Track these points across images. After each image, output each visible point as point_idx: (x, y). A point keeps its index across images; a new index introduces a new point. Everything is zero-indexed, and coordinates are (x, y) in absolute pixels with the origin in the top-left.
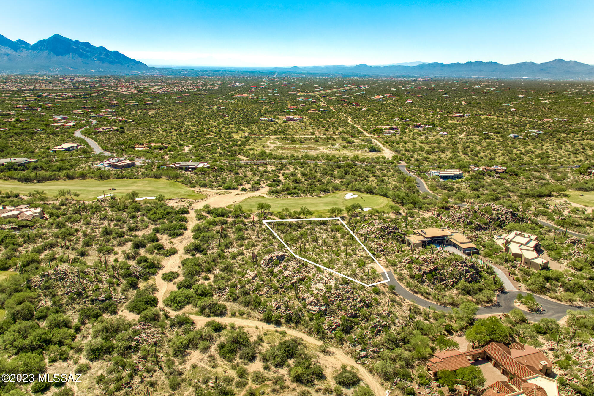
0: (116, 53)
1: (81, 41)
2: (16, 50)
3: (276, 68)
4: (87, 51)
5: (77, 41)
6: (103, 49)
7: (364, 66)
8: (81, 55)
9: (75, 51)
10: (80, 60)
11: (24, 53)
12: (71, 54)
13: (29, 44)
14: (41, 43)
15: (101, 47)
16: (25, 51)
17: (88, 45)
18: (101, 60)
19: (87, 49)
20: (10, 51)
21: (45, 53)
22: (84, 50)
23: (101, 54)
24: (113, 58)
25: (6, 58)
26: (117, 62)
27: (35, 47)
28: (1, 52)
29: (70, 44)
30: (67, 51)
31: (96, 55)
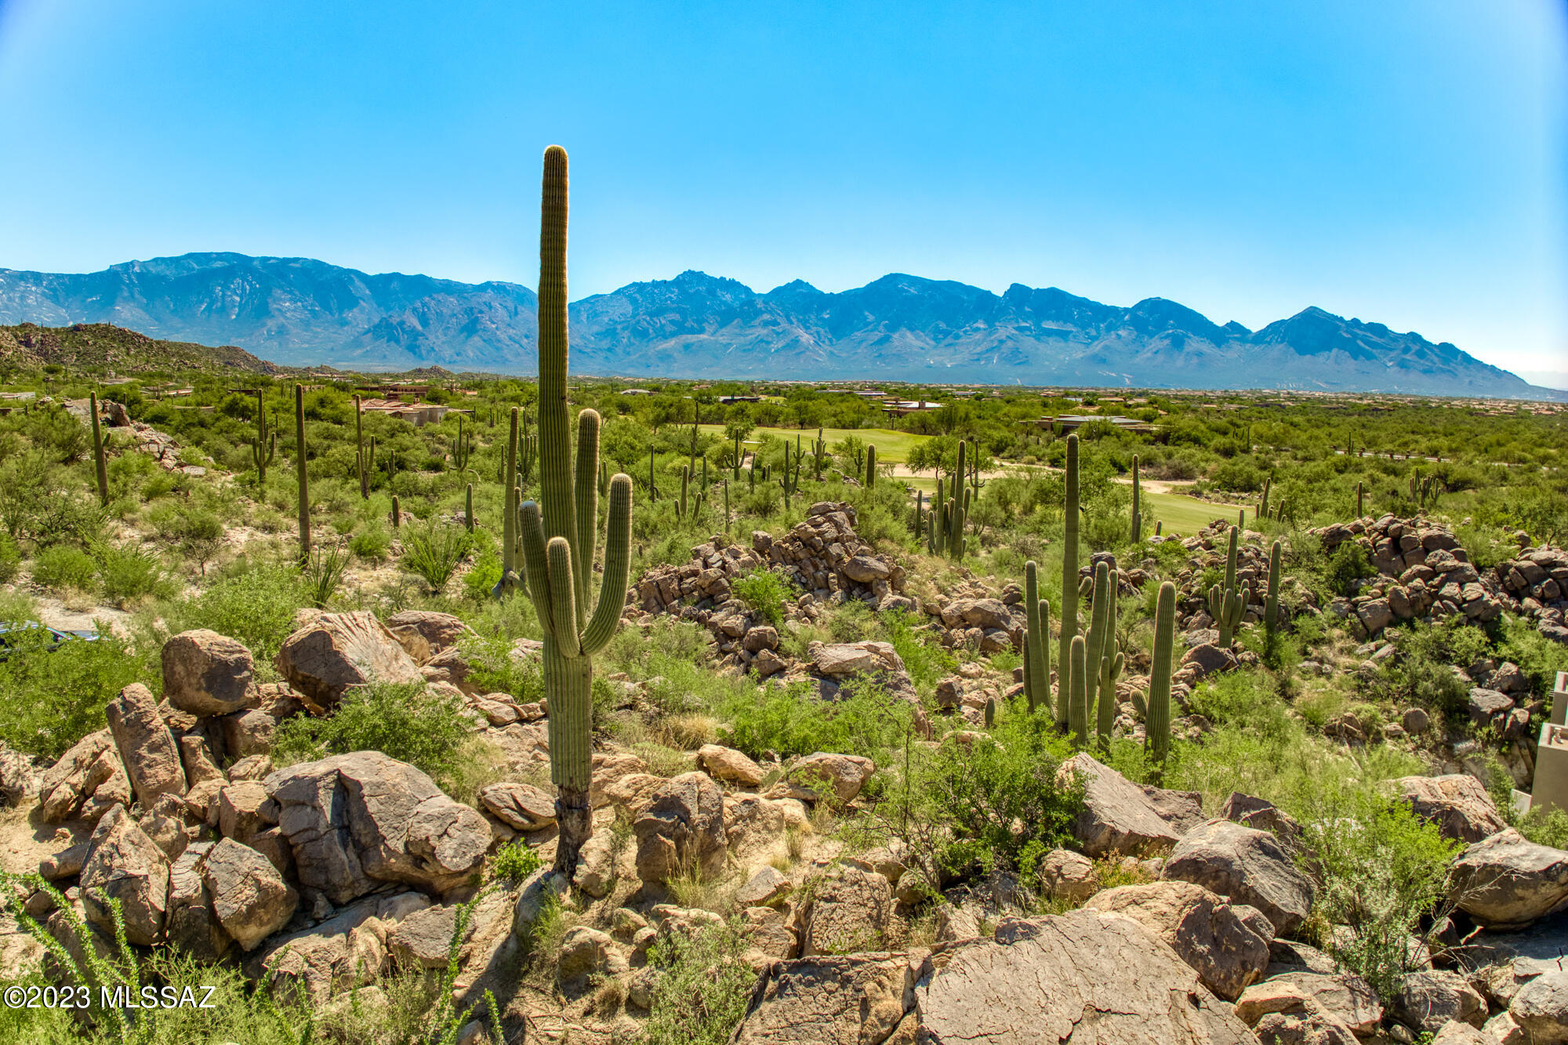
0: (1447, 349)
1: (1365, 321)
2: (1218, 345)
4: (1374, 345)
5: (1356, 322)
6: (1414, 337)
8: (1356, 353)
9: (1344, 345)
10: (1351, 365)
11: (1234, 351)
12: (1335, 351)
13: (1249, 332)
14: (1276, 328)
15: (1412, 334)
16: (1236, 346)
17: (1379, 329)
18: (1403, 365)
19: (1375, 339)
20: (1206, 347)
21: (1278, 349)
22: (1367, 343)
23: (1406, 350)
24: (1436, 359)
25: (1195, 360)
26: (1443, 371)
27: (1261, 337)
28: (1187, 349)
29: (1338, 328)
30: (1327, 347)
31: (1392, 354)
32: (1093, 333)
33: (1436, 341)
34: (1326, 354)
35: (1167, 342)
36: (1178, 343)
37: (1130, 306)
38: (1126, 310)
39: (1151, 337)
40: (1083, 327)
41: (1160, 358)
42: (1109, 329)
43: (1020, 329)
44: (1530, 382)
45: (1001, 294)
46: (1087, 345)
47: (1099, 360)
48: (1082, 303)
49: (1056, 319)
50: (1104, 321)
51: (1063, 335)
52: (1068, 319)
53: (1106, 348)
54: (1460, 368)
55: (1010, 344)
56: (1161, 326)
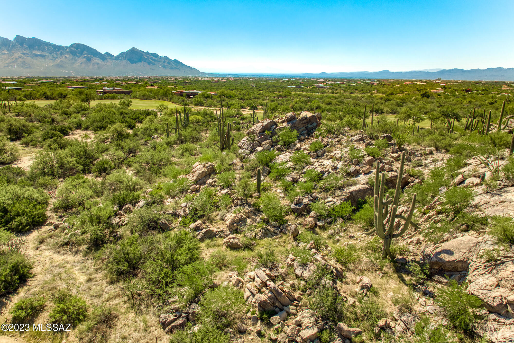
0: (176, 61)
1: (151, 53)
2: (103, 60)
3: (307, 73)
4: (155, 60)
5: (148, 53)
6: (166, 58)
7: (387, 72)
8: (149, 63)
9: (145, 60)
10: (148, 67)
11: (110, 63)
12: (143, 62)
13: (114, 56)
14: (122, 54)
15: (165, 57)
16: (110, 61)
17: (155, 55)
18: (164, 67)
19: (155, 58)
20: (99, 61)
21: (124, 62)
22: (152, 60)
23: (164, 62)
24: (173, 65)
25: (96, 66)
26: (176, 68)
27: (118, 58)
28: (93, 62)
29: (142, 55)
30: (140, 60)
31: (161, 63)
32: (55, 56)
33: (173, 59)
34: (140, 63)
35: (85, 59)
36: (89, 60)
37: (68, 46)
38: (67, 47)
39: (79, 57)
40: (51, 54)
41: (84, 65)
42: (61, 54)
43: (24, 54)
44: (201, 71)
45: (12, 40)
46: (54, 60)
47: (59, 66)
48: (47, 44)
49: (39, 49)
50: (58, 51)
51: (43, 56)
52: (43, 50)
53: (62, 61)
54: (181, 67)
55: (21, 60)
56: (81, 53)
